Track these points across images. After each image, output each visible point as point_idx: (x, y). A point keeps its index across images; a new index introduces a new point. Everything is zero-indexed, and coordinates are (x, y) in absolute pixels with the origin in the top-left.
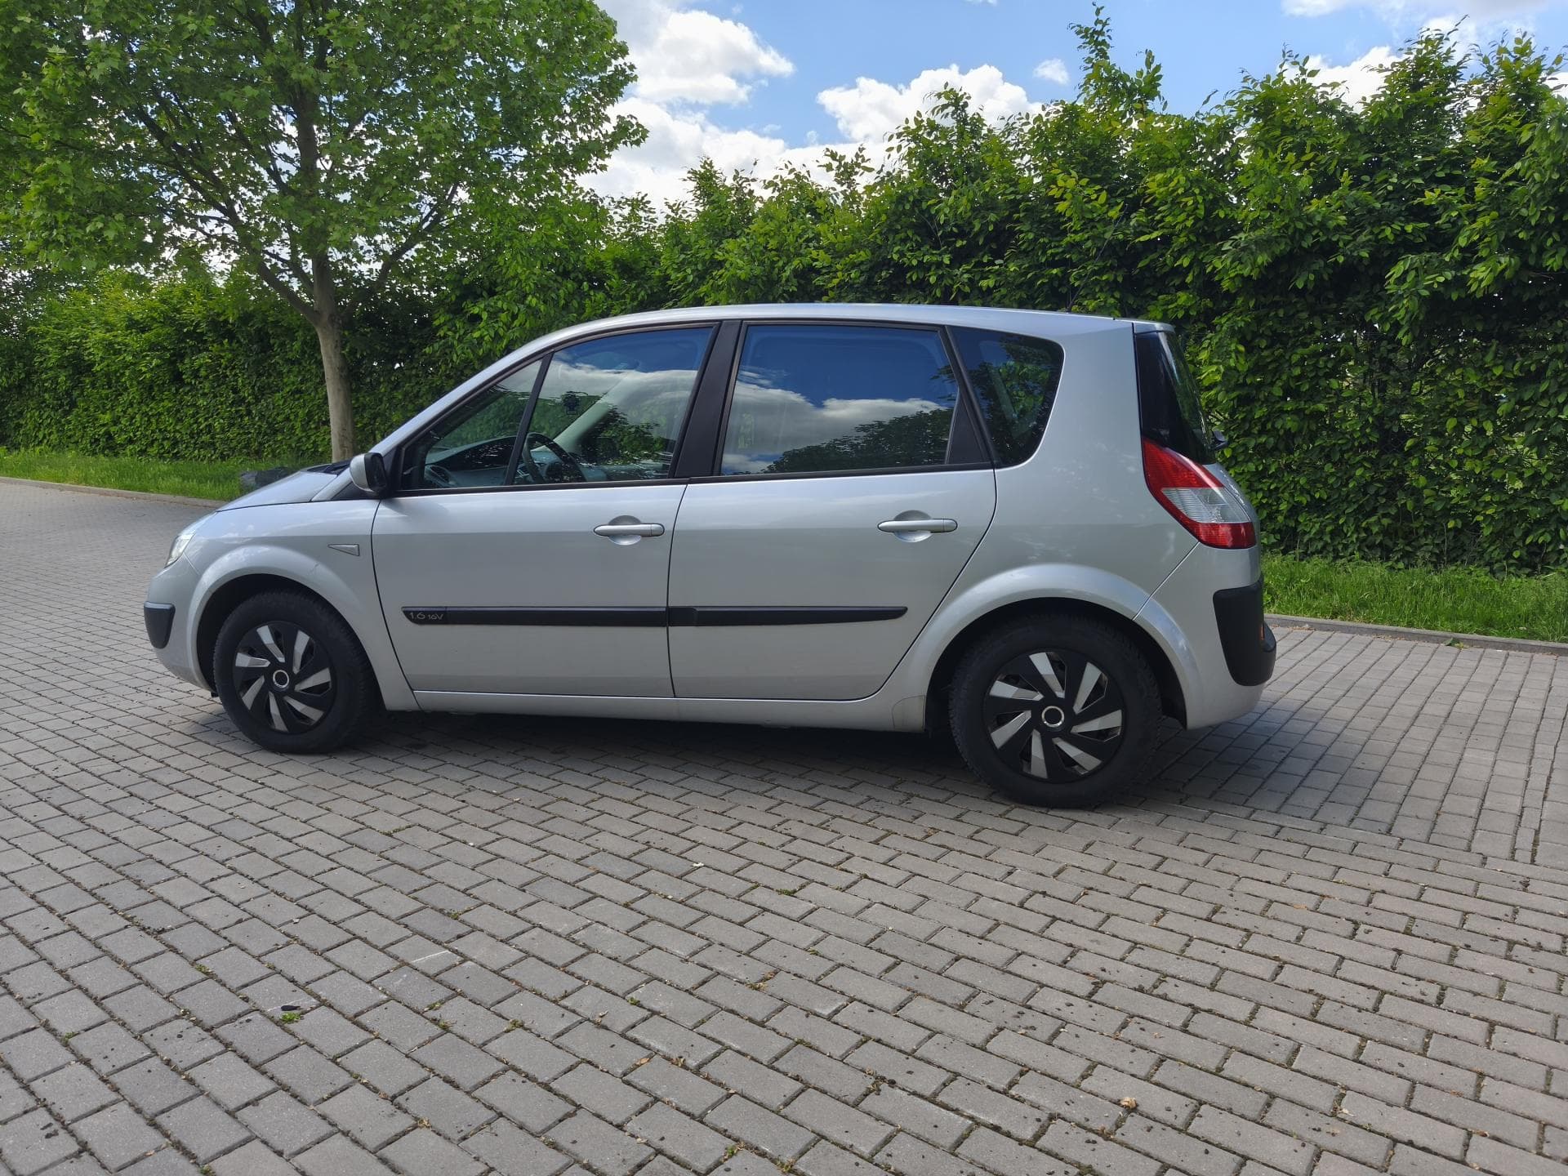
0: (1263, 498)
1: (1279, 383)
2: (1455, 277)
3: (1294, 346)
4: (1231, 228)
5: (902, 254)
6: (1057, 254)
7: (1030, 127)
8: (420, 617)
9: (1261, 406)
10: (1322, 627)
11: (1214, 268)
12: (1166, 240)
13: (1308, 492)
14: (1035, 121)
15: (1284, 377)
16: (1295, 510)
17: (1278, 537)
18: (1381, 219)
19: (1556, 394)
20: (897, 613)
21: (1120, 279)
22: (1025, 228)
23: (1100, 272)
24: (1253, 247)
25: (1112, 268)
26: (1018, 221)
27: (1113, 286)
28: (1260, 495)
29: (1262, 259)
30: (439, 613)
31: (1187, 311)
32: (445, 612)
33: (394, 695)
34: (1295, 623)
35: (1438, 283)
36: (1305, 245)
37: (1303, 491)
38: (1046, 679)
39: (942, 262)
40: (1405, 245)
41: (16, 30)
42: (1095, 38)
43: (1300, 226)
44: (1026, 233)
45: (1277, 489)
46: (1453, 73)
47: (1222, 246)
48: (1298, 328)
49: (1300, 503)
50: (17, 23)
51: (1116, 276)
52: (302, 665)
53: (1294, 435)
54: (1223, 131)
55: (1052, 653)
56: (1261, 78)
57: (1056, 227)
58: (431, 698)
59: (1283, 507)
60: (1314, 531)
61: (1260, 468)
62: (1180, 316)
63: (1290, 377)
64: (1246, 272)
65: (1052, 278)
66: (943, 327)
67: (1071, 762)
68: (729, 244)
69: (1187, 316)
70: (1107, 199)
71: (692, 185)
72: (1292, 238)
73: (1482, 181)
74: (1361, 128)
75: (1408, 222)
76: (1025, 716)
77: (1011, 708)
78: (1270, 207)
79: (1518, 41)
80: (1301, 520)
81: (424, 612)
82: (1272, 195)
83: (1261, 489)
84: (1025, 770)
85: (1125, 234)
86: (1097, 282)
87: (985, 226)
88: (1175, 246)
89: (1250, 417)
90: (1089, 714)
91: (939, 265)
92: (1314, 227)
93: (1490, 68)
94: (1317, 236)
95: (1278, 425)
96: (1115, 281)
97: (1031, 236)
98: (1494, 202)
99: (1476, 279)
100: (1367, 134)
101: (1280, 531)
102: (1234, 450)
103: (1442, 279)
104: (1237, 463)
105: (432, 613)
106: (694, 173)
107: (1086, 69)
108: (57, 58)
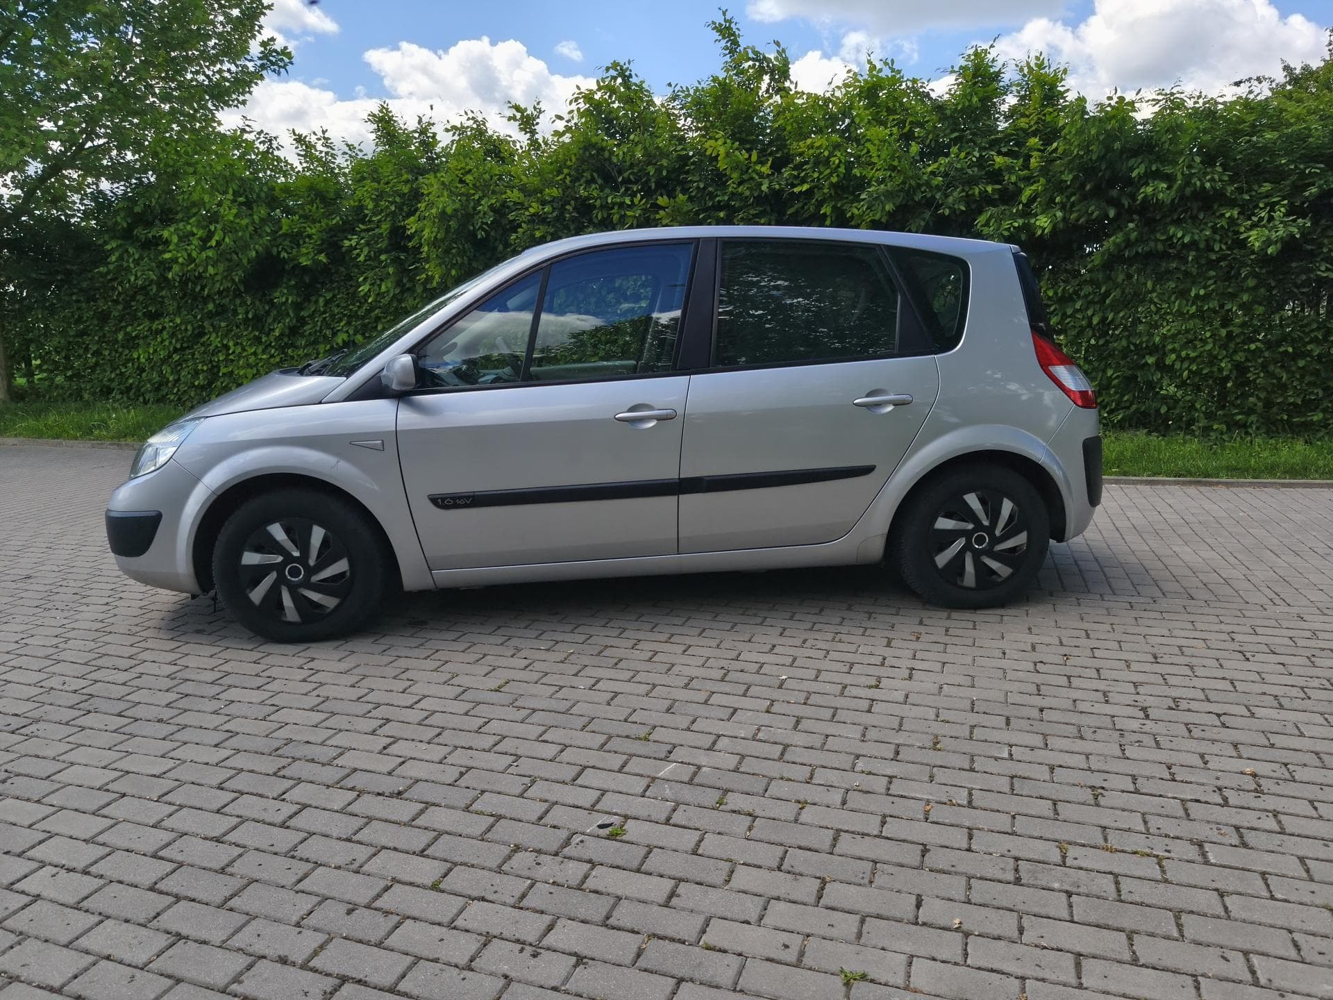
2: (1024, 223)
4: (862, 183)
8: (444, 502)
11: (853, 214)
18: (972, 182)
19: (1087, 309)
24: (883, 198)
26: (687, 172)
29: (889, 207)
30: (468, 497)
32: (473, 496)
33: (412, 574)
35: (1014, 228)
36: (916, 199)
40: (987, 200)
42: (727, 31)
43: (913, 183)
44: (696, 182)
46: (997, 76)
47: (860, 195)
52: (318, 557)
58: (445, 576)
64: (877, 217)
67: (993, 572)
70: (759, 157)
72: (908, 191)
73: (1035, 154)
74: (948, 112)
75: (988, 183)
78: (893, 168)
79: (1037, 58)
81: (452, 498)
82: (893, 158)
84: (959, 582)
85: (780, 184)
88: (818, 196)
92: (922, 185)
93: (1024, 76)
94: (925, 191)
98: (1044, 171)
99: (1040, 227)
100: (951, 116)
103: (1016, 225)
105: (460, 498)
106: (374, 116)
107: (725, 55)
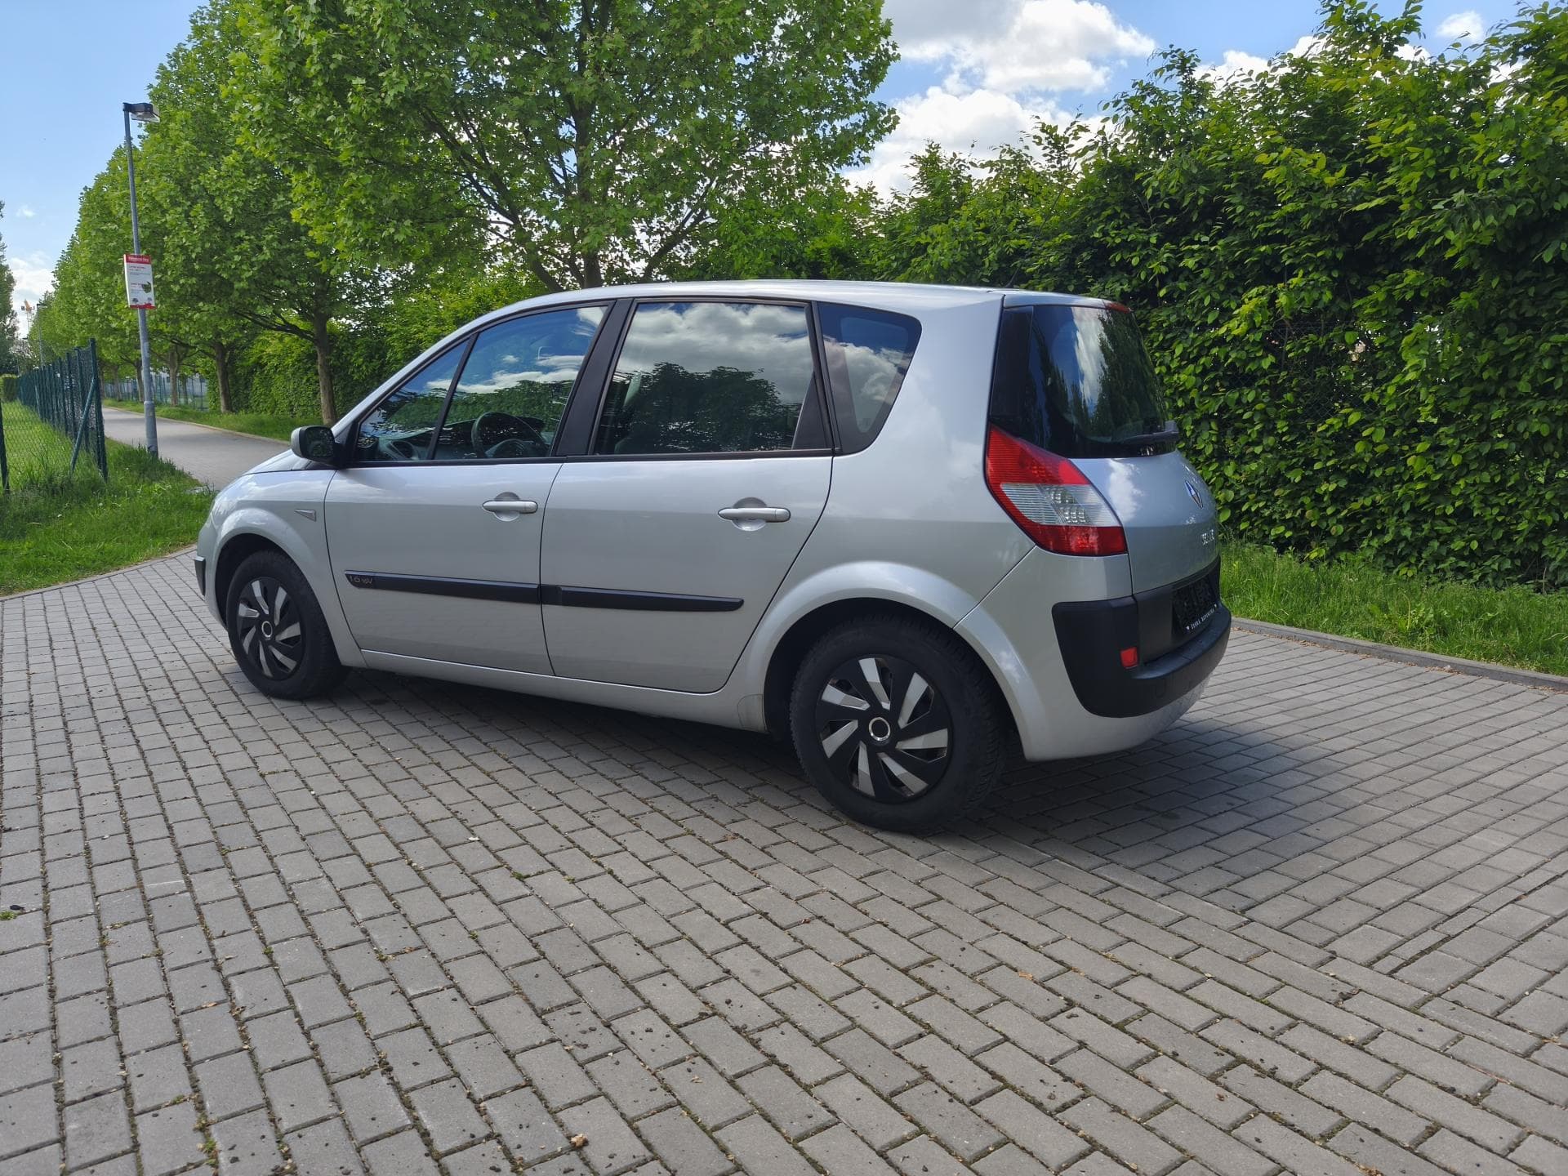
0: (1499, 514)
1: (1526, 377)
3: (1549, 332)
5: (1105, 233)
6: (1271, 229)
7: (1251, 83)
9: (1501, 405)
10: (1466, 670)
12: (1392, 208)
13: (1558, 510)
14: (1258, 79)
15: (1532, 370)
16: (1539, 531)
17: (1518, 563)
20: (733, 606)
21: (1340, 256)
22: (1235, 200)
23: (1314, 249)
25: (1331, 243)
27: (1328, 265)
28: (1496, 511)
31: (1418, 290)
34: (1435, 663)
37: (1549, 509)
38: (873, 687)
39: (1148, 242)
41: (332, 66)
45: (1517, 504)
48: (1554, 309)
49: (1543, 522)
50: (332, 60)
51: (1334, 253)
53: (1545, 440)
54: (1476, 75)
55: (880, 659)
56: (1537, 6)
57: (1267, 199)
59: (1523, 526)
60: (1560, 557)
61: (1497, 479)
62: (1408, 297)
63: (1539, 370)
65: (1263, 255)
66: (809, 302)
68: (935, 229)
69: (1417, 298)
71: (915, 171)
76: (851, 727)
77: (840, 716)
80: (1545, 543)
83: (1498, 504)
86: (1309, 260)
87: (1195, 199)
89: (1486, 418)
90: (912, 732)
91: (1146, 244)
95: (1521, 428)
96: (1334, 258)
97: (1240, 209)
101: (1519, 555)
102: (1464, 456)
104: (1469, 472)
108: (360, 88)
